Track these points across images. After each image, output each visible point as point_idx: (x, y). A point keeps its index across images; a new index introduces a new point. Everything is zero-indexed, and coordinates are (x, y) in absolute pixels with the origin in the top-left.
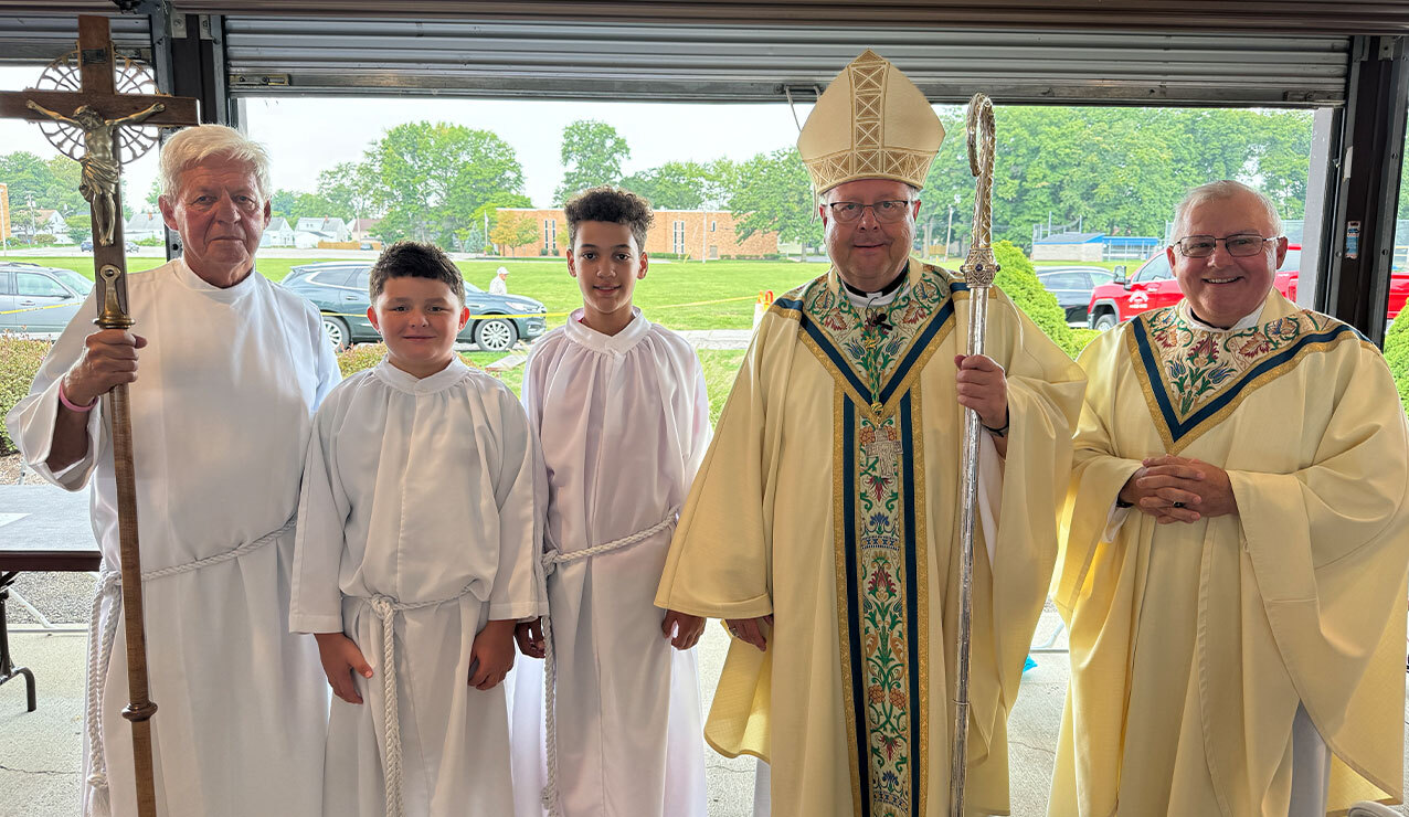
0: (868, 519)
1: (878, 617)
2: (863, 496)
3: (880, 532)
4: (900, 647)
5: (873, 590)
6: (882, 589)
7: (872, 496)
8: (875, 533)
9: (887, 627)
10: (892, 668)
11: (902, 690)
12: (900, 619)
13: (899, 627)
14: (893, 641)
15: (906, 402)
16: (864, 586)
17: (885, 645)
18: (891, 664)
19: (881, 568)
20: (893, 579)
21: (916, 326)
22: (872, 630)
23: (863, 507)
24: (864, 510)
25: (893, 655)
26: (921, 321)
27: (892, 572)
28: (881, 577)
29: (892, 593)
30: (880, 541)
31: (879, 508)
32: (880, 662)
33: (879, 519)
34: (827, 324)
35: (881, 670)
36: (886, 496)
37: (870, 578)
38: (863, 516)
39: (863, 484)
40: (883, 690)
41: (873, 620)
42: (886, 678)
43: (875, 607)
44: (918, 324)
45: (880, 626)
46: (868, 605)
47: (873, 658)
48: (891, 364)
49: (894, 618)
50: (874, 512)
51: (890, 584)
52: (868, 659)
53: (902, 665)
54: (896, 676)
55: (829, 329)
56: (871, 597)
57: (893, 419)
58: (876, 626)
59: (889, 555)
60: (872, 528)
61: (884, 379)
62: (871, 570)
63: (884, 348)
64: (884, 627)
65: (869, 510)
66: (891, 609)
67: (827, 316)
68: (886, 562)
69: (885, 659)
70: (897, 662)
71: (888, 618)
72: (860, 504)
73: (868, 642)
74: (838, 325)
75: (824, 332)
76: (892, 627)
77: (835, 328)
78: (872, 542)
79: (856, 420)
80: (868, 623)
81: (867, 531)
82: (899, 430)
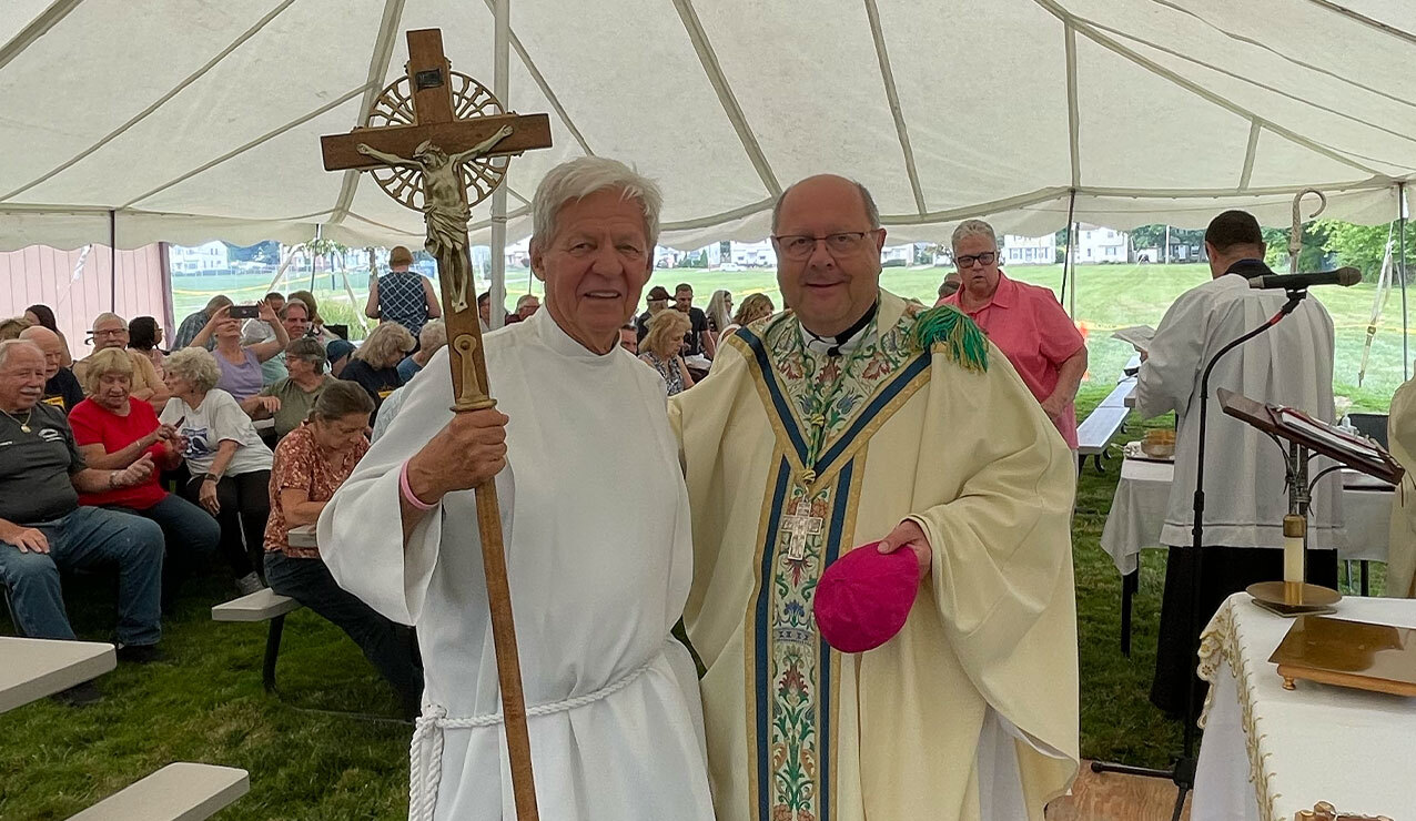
0: (783, 608)
1: (788, 724)
2: (779, 578)
3: (794, 623)
4: (811, 761)
5: (784, 692)
6: (793, 691)
7: (789, 581)
8: (789, 624)
9: (797, 736)
10: (803, 784)
11: (812, 811)
12: (811, 728)
13: (810, 737)
14: (804, 754)
15: (847, 472)
16: (775, 685)
17: (794, 758)
18: (801, 780)
19: (793, 667)
20: (806, 681)
21: (875, 383)
22: (781, 738)
23: (777, 592)
24: (778, 596)
25: (802, 770)
26: (883, 376)
27: (805, 671)
28: (793, 677)
29: (804, 697)
30: (794, 635)
31: (794, 595)
32: (787, 777)
33: (793, 607)
34: (783, 370)
35: (789, 787)
36: (803, 583)
37: (781, 677)
38: (778, 602)
39: (780, 567)
40: (790, 811)
41: (782, 726)
42: (794, 796)
43: (785, 712)
44: (879, 379)
45: (790, 735)
46: (777, 709)
47: (781, 771)
48: (840, 425)
49: (805, 726)
50: (788, 599)
51: (801, 686)
52: (776, 773)
53: (812, 782)
54: (805, 794)
55: (783, 376)
56: (781, 700)
57: (828, 491)
58: (786, 735)
59: (801, 651)
60: (785, 618)
61: (828, 442)
62: (782, 668)
63: (835, 403)
64: (793, 736)
65: (783, 595)
66: (802, 715)
67: (785, 360)
68: (799, 660)
69: (794, 775)
70: (807, 778)
71: (799, 726)
72: (775, 588)
73: (776, 753)
74: (795, 372)
75: (776, 379)
76: (803, 738)
77: (791, 376)
78: (784, 634)
79: (789, 488)
80: (777, 731)
81: (780, 621)
82: (832, 505)
